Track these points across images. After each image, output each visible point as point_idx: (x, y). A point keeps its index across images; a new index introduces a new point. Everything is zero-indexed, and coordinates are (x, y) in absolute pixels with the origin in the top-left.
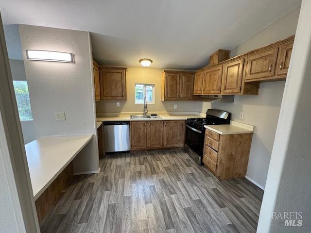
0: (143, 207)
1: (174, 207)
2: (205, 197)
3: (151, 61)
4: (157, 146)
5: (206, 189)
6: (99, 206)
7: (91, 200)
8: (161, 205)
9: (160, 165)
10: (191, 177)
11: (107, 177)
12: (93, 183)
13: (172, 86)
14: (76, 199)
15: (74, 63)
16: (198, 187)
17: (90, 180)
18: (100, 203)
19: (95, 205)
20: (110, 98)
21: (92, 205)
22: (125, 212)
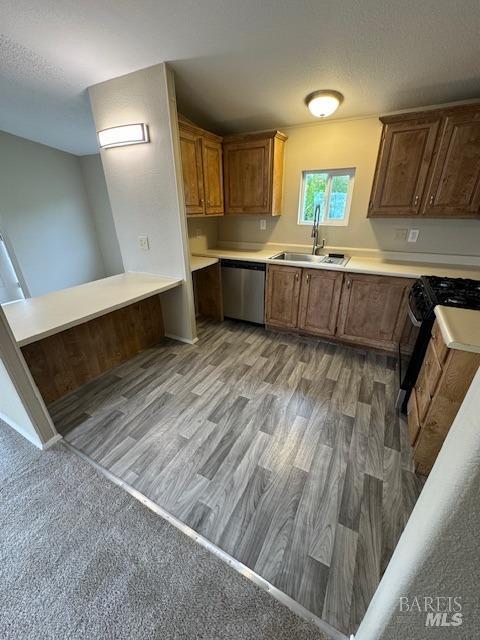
0: (200, 421)
1: (244, 453)
2: (328, 477)
3: (339, 96)
4: (322, 331)
5: (349, 464)
6: (154, 389)
7: (154, 376)
8: (227, 435)
9: (297, 371)
10: (342, 423)
11: (196, 355)
12: (175, 356)
13: (401, 168)
14: (142, 367)
15: (149, 141)
16: (334, 451)
17: (176, 351)
18: (159, 385)
19: (152, 385)
20: (241, 210)
21: (149, 383)
22: (173, 413)
